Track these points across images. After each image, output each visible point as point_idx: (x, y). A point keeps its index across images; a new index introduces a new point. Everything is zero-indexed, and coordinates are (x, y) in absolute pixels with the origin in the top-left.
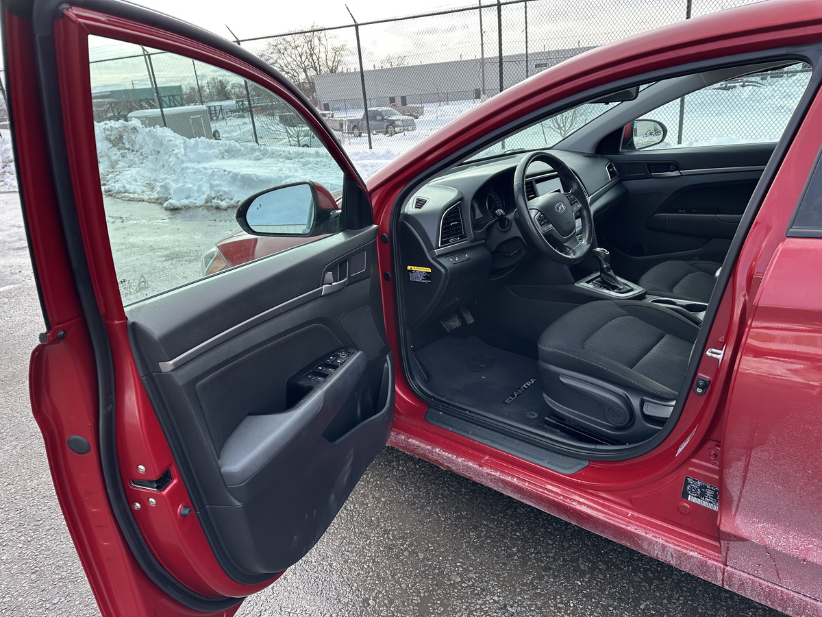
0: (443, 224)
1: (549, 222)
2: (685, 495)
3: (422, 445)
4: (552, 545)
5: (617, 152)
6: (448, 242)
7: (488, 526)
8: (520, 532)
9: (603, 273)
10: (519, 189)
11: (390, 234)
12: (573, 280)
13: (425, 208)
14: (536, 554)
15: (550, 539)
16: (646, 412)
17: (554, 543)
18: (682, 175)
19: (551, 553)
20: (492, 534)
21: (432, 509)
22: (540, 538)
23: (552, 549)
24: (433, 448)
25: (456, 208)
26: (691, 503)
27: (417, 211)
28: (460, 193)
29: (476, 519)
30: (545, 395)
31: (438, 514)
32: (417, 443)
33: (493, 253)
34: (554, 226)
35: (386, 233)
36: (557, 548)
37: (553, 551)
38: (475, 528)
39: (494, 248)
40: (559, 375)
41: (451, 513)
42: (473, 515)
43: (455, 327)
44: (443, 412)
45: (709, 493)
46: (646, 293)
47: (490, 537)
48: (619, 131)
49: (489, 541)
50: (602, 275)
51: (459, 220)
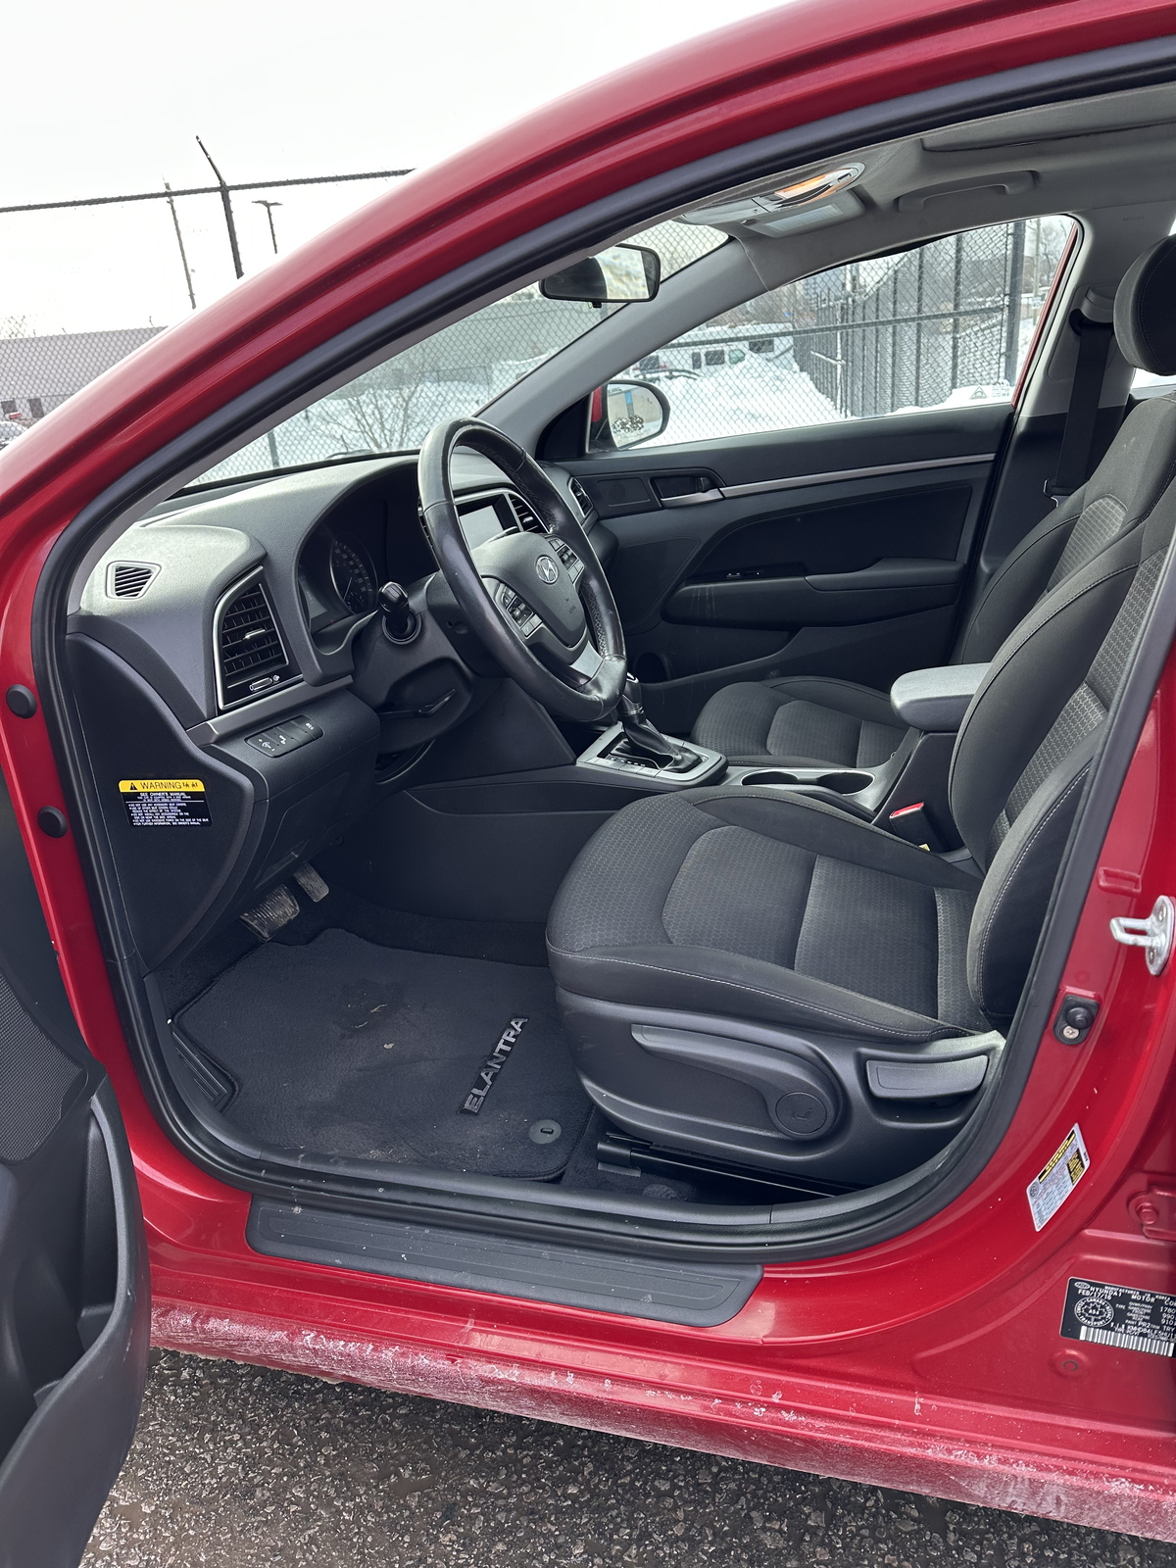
0: (223, 640)
1: (530, 610)
2: (1072, 1327)
3: (255, 1333)
4: (669, 1494)
5: (580, 454)
6: (244, 690)
7: (482, 1492)
8: (575, 1481)
9: (629, 728)
10: (440, 520)
11: (42, 688)
12: (571, 757)
13: (150, 592)
14: (639, 1542)
15: (659, 1475)
16: (879, 1091)
17: (675, 1487)
18: (724, 498)
19: (677, 1522)
20: (501, 1517)
21: (308, 1493)
22: (632, 1482)
23: (676, 1508)
24: (293, 1335)
25: (252, 587)
26: (1089, 1347)
27: (125, 602)
28: (254, 541)
29: (445, 1480)
30: (588, 1083)
31: (329, 1504)
32: (237, 1329)
33: (379, 709)
34: (543, 621)
35: (26, 684)
36: (687, 1502)
37: (680, 1515)
38: (450, 1511)
39: (381, 696)
40: (627, 1026)
41: (367, 1484)
42: (435, 1471)
43: (284, 922)
44: (303, 1206)
45: (1137, 1312)
46: (726, 765)
47: (499, 1531)
48: (581, 405)
49: (500, 1547)
50: (628, 732)
51: (268, 624)
